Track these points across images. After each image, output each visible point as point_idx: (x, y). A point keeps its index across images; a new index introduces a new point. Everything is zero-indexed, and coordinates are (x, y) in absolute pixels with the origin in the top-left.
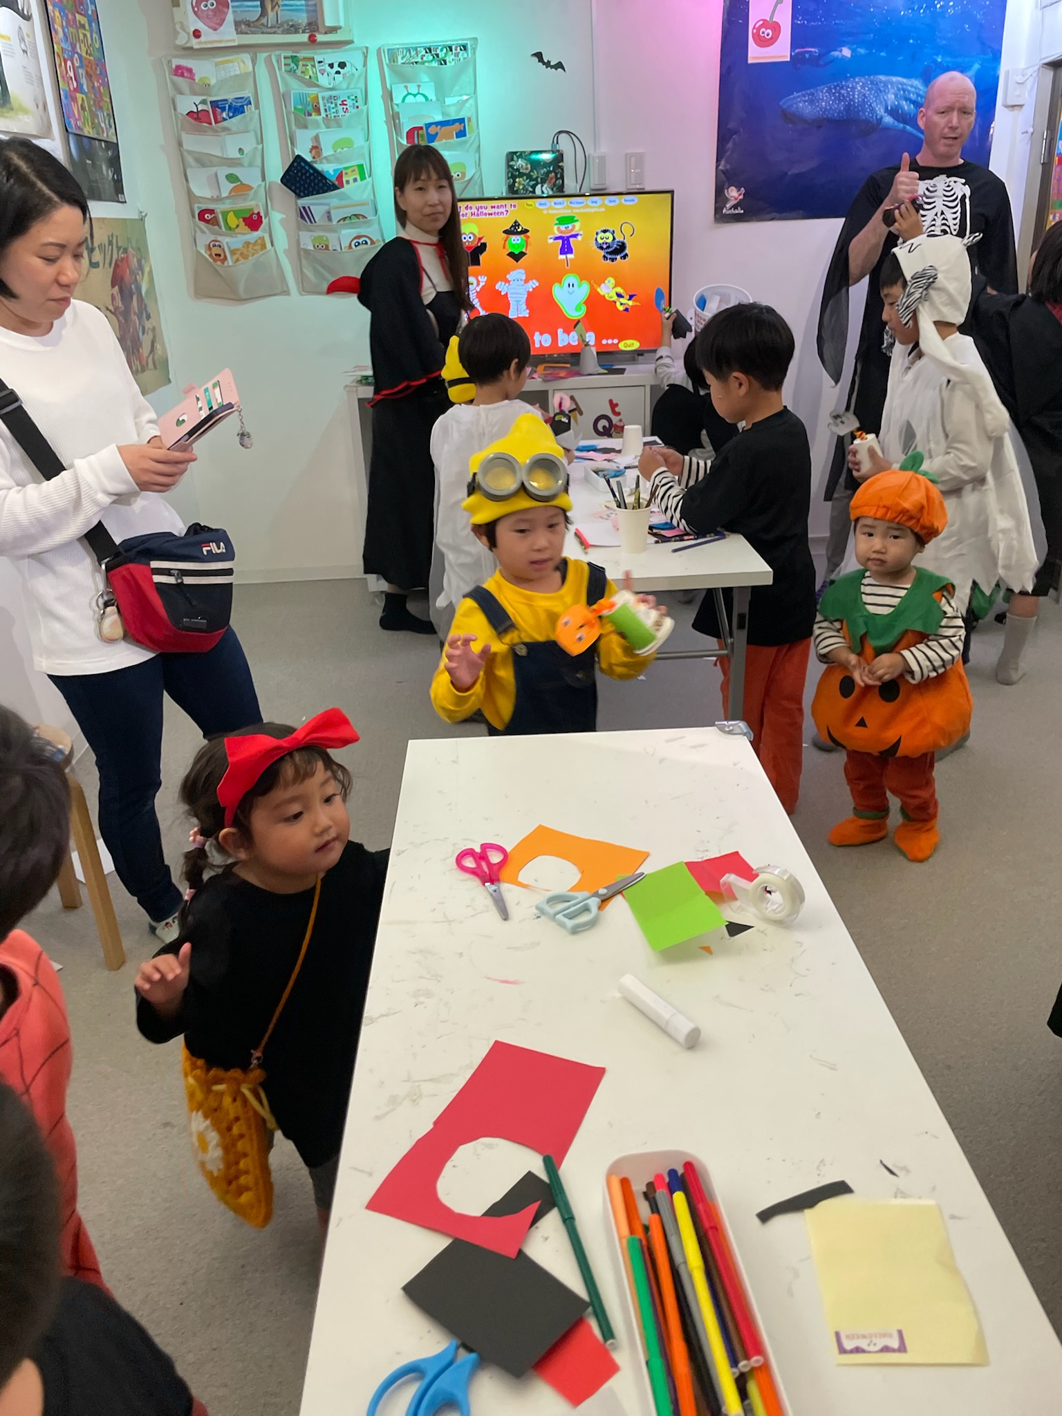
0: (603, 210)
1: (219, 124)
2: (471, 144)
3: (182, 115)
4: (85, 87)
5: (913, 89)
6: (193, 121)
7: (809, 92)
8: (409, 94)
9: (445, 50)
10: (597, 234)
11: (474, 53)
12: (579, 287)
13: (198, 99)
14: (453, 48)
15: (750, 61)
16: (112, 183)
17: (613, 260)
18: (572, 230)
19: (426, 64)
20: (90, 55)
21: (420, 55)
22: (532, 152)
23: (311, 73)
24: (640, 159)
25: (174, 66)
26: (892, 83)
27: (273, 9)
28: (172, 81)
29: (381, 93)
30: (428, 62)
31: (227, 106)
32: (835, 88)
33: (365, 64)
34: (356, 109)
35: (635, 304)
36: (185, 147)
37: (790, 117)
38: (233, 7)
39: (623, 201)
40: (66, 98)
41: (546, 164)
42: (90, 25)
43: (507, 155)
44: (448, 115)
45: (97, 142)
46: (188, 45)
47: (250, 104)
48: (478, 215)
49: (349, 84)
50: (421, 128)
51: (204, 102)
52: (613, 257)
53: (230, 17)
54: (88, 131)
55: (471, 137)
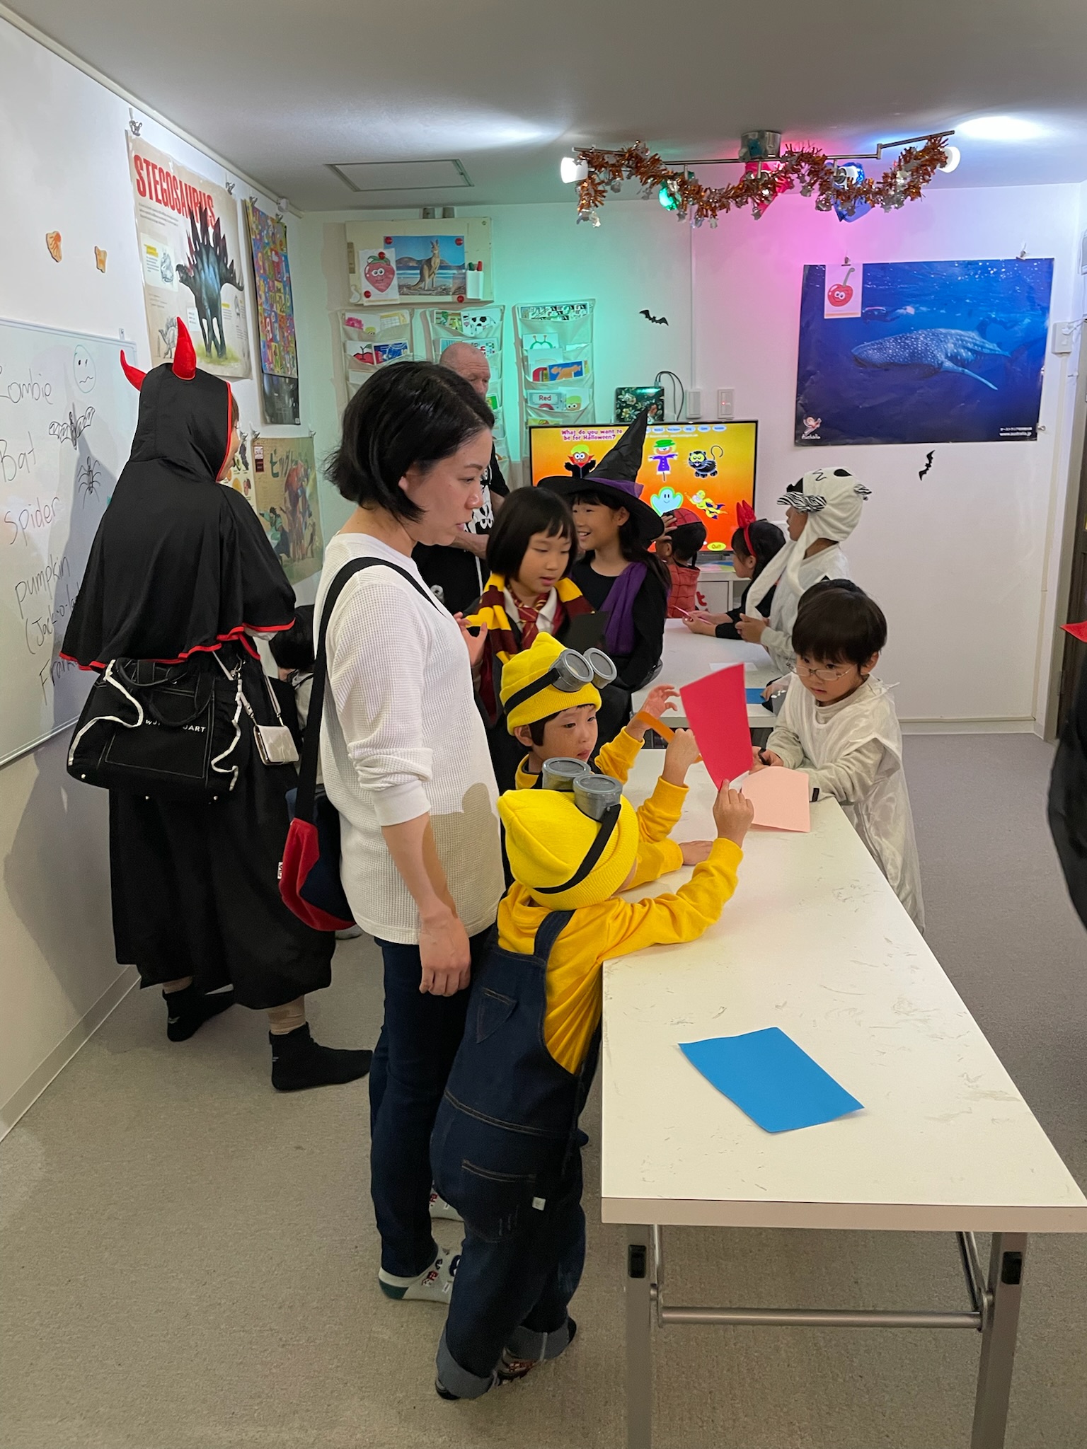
0: (696, 435)
1: (379, 364)
2: (587, 381)
3: (351, 356)
4: (278, 337)
5: (970, 340)
6: (358, 360)
7: (877, 342)
8: (536, 342)
9: (568, 308)
10: (690, 454)
11: (592, 311)
12: (674, 497)
13: (364, 344)
14: (575, 307)
15: (826, 317)
16: (291, 410)
17: (703, 476)
18: (669, 451)
19: (552, 319)
20: (283, 312)
21: (547, 313)
22: (638, 388)
23: (457, 325)
24: (730, 394)
25: (347, 318)
26: (951, 335)
27: (429, 276)
28: (344, 329)
29: (514, 341)
30: (556, 317)
31: (387, 350)
32: (901, 339)
33: (502, 319)
34: (492, 354)
35: (723, 512)
36: (351, 381)
37: (862, 363)
38: (398, 274)
39: (713, 429)
40: (264, 347)
41: (649, 398)
42: (285, 289)
43: (617, 390)
44: (569, 360)
45: (283, 379)
46: (359, 303)
47: (406, 347)
48: (589, 438)
49: (488, 335)
50: (545, 369)
51: (369, 346)
52: (704, 473)
53: (395, 282)
54: (278, 371)
55: (586, 376)
